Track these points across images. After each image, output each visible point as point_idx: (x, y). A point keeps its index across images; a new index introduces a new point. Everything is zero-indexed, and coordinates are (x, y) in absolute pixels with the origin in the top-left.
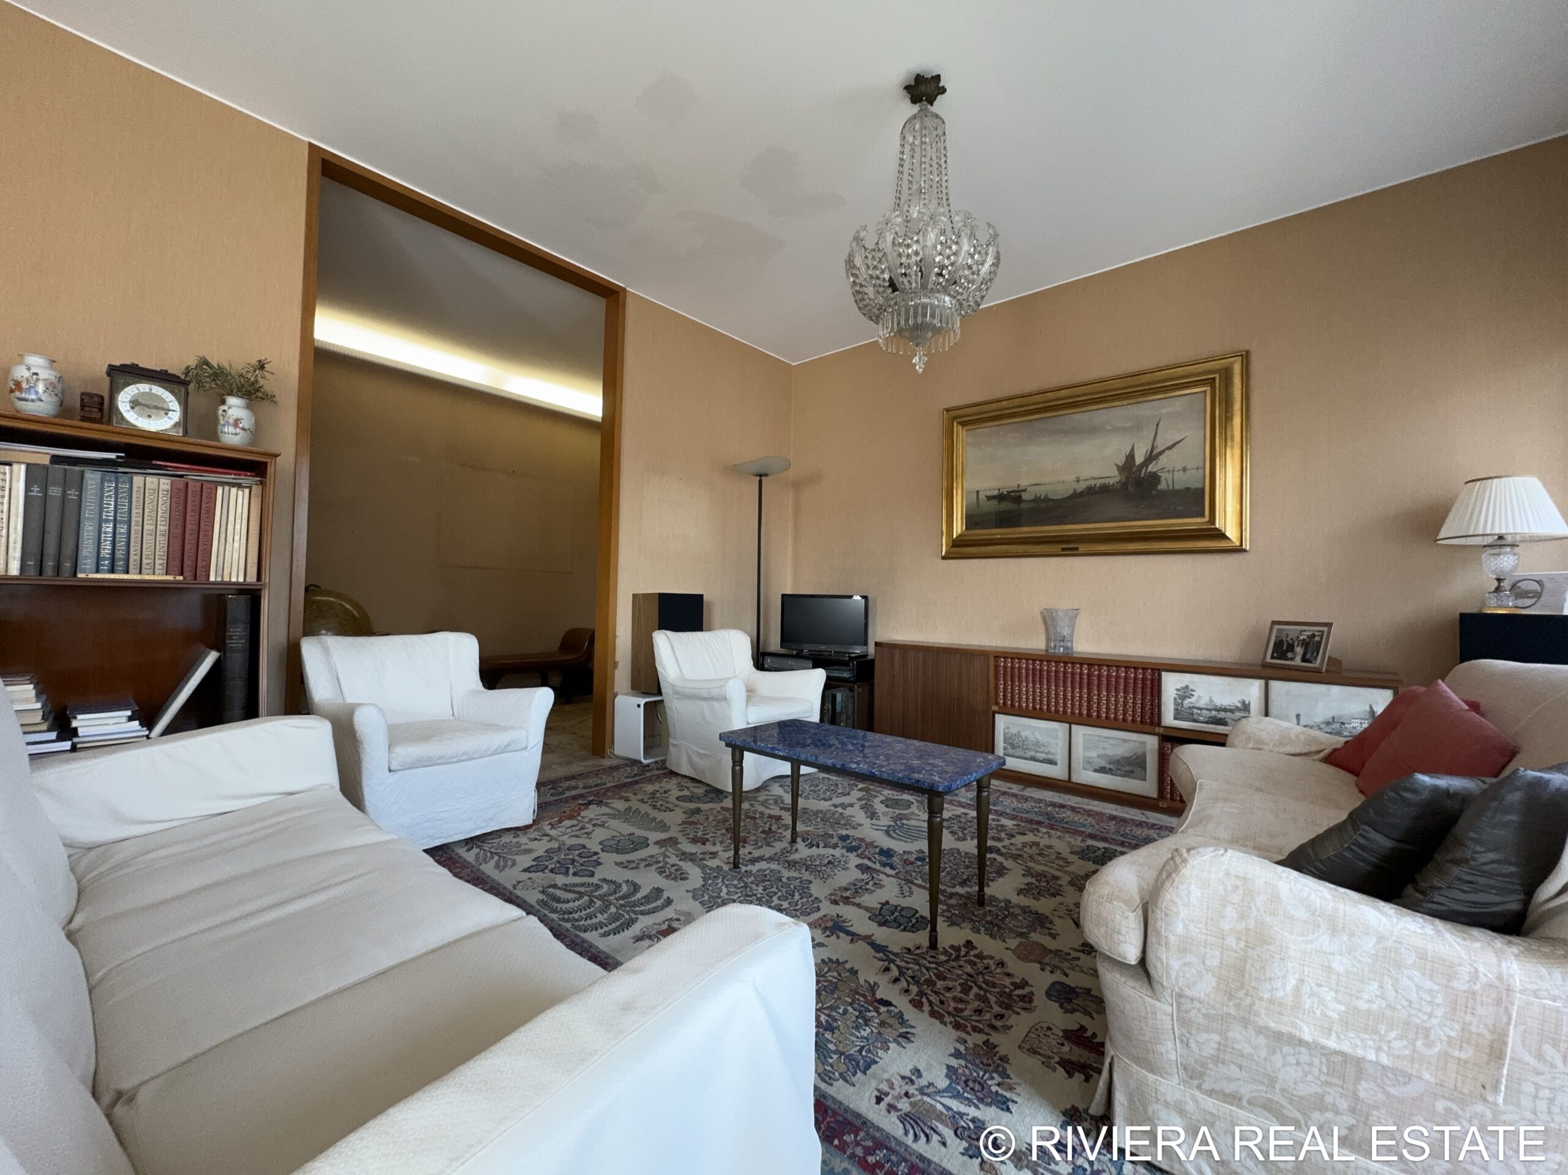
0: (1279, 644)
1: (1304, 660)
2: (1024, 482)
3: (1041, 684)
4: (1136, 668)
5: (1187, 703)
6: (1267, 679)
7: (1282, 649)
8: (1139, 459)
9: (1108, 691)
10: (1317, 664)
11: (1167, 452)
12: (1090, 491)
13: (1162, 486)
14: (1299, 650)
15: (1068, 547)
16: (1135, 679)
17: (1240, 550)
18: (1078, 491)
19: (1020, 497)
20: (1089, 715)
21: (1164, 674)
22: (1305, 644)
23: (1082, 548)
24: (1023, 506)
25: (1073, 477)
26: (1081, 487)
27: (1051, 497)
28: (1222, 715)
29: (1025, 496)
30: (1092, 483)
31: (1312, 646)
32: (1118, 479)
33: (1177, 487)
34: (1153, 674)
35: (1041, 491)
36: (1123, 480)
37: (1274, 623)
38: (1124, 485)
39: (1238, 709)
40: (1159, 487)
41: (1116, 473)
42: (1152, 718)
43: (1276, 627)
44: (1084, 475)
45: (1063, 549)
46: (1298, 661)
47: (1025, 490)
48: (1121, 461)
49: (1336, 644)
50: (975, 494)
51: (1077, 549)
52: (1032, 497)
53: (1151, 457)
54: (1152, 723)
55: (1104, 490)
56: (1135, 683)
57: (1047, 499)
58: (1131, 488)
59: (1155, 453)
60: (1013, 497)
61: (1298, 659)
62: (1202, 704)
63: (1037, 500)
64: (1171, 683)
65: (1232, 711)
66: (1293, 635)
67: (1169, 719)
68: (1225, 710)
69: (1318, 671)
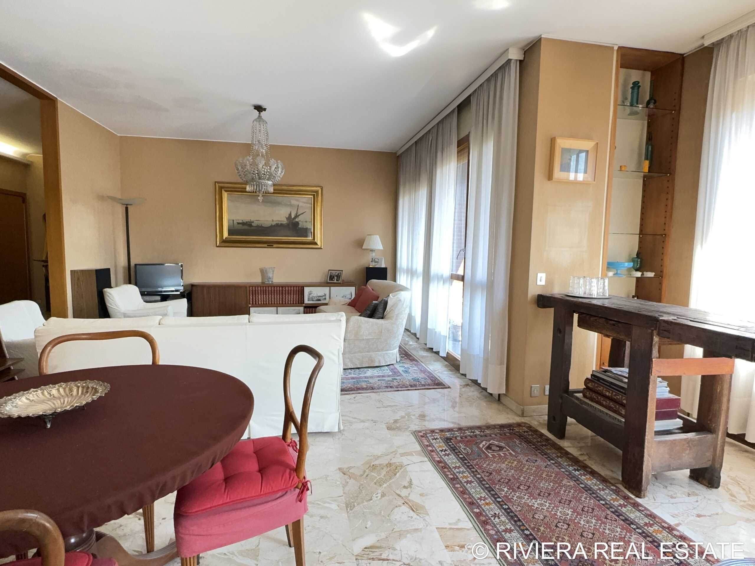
0: (331, 276)
1: (337, 280)
2: (253, 219)
3: (266, 295)
4: (296, 287)
5: (311, 296)
6: (330, 287)
7: (331, 278)
8: (293, 216)
9: (288, 295)
10: (339, 282)
11: (301, 215)
12: (277, 225)
13: (300, 226)
14: (336, 278)
15: (270, 244)
16: (296, 290)
17: (321, 248)
18: (273, 225)
19: (251, 224)
20: (282, 303)
21: (305, 288)
22: (337, 276)
23: (275, 246)
24: (252, 228)
25: (271, 219)
26: (274, 223)
27: (263, 226)
28: (320, 298)
29: (253, 224)
30: (278, 222)
31: (338, 276)
32: (286, 222)
33: (304, 227)
34: (301, 288)
35: (259, 223)
36: (288, 222)
37: (329, 270)
38: (288, 225)
39: (323, 296)
40: (299, 227)
41: (285, 220)
42: (301, 302)
43: (330, 271)
44: (275, 219)
45: (268, 246)
46: (335, 281)
47: (253, 222)
48: (287, 216)
49: (344, 277)
50: (232, 221)
51: (273, 246)
52: (256, 225)
53: (297, 216)
54: (301, 303)
55: (282, 225)
56: (296, 291)
57: (262, 227)
58: (290, 225)
59: (298, 215)
60: (249, 224)
61: (336, 280)
62: (315, 296)
63: (258, 226)
64: (307, 290)
65: (322, 297)
66: (334, 274)
67: (306, 301)
68: (320, 297)
69: (340, 283)
